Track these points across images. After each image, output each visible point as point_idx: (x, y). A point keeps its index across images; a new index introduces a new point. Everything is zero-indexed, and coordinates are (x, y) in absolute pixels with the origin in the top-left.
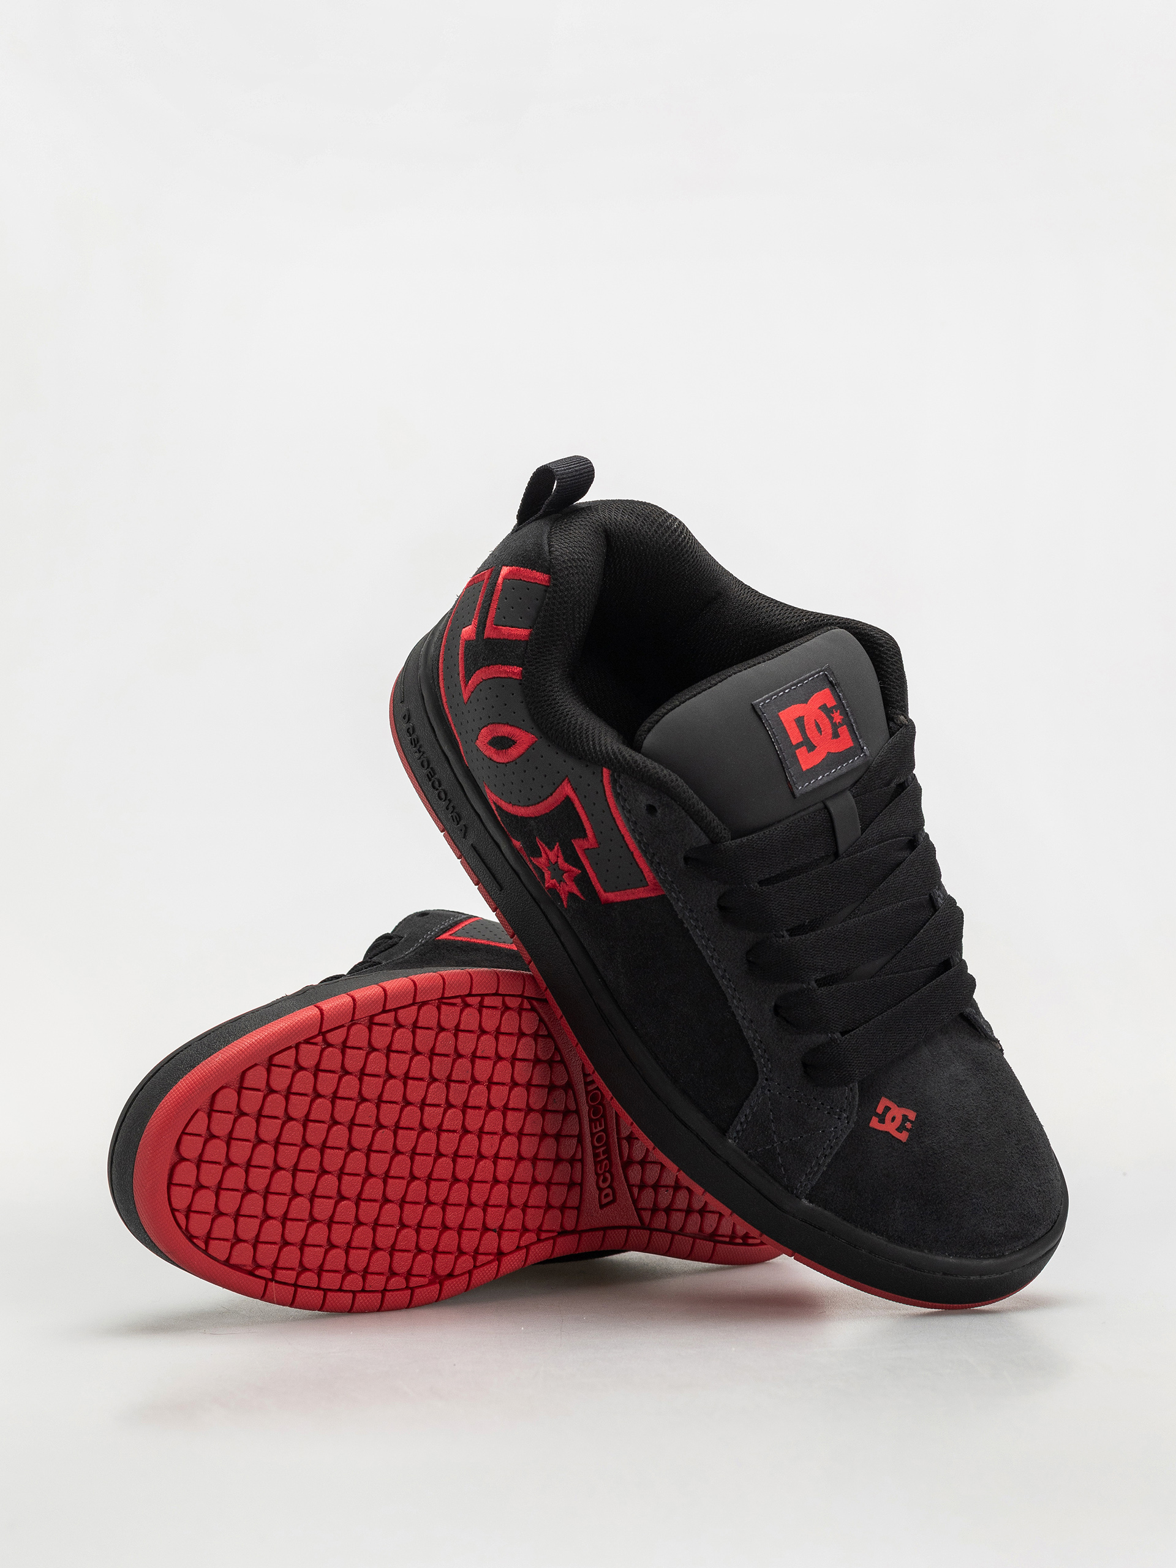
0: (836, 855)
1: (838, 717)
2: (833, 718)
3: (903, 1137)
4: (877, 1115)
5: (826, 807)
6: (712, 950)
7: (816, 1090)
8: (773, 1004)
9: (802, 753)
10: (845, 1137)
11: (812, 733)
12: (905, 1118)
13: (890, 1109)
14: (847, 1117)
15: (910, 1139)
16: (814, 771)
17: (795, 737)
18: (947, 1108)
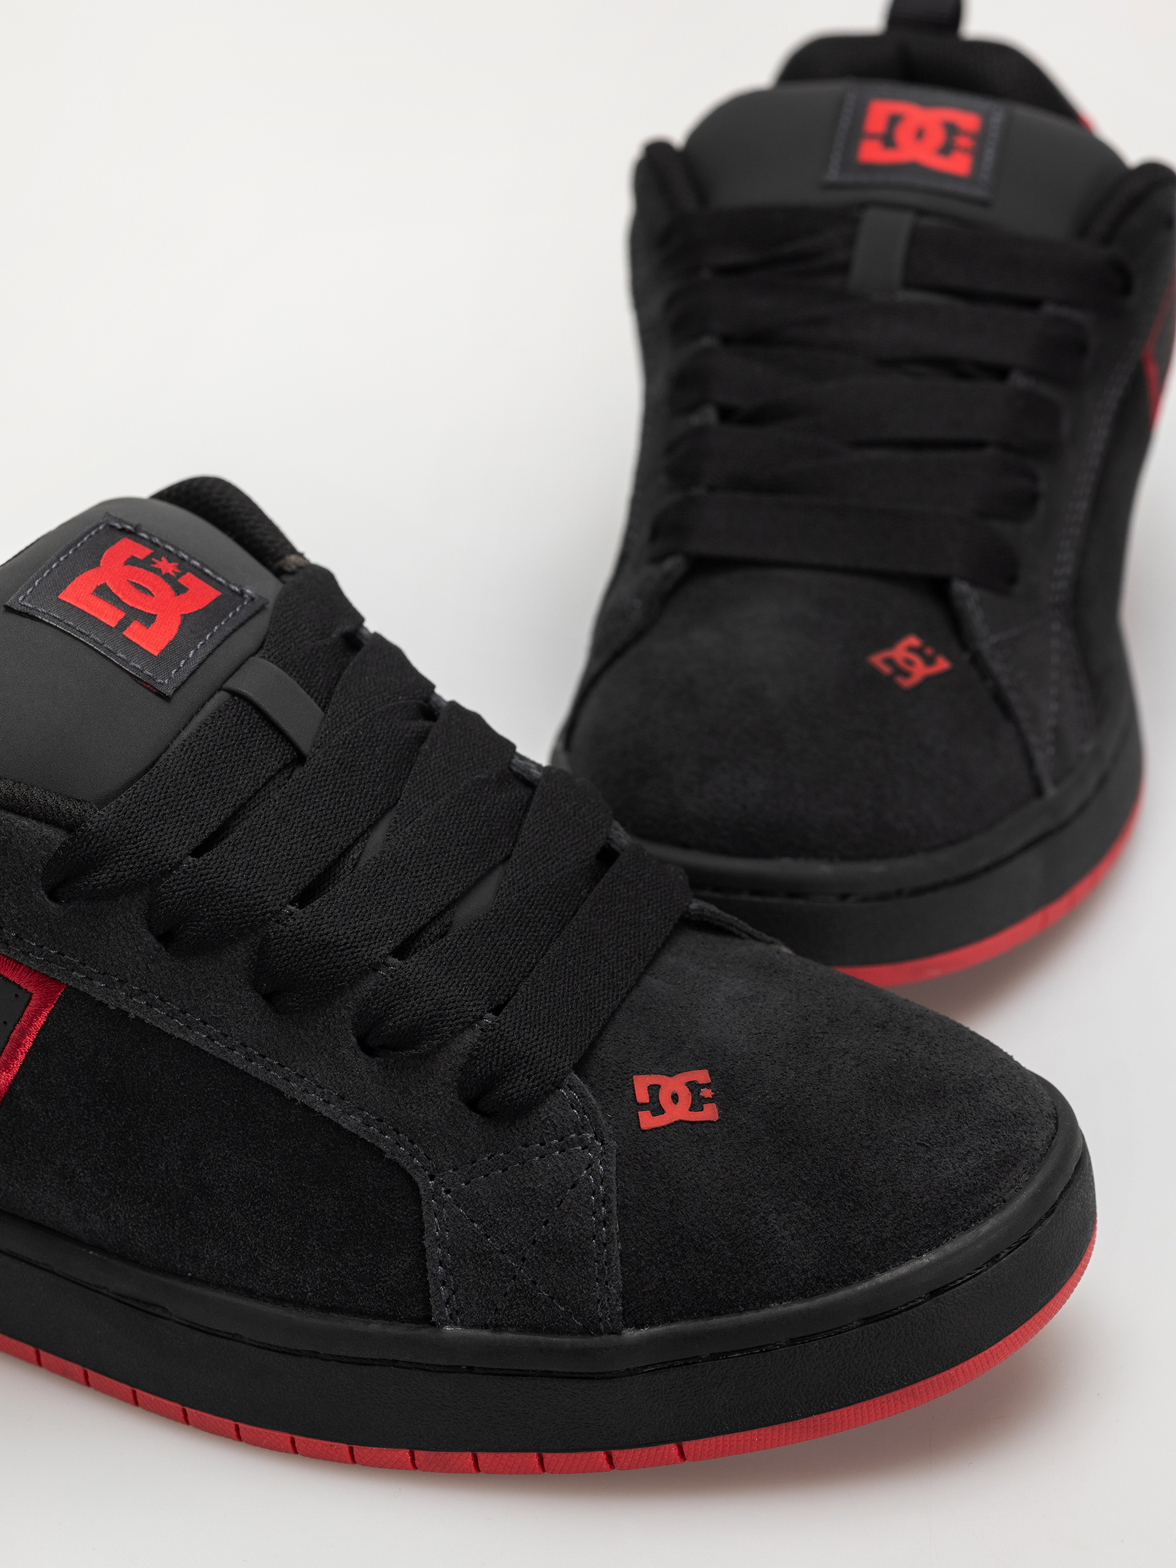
0: (300, 759)
1: (167, 566)
2: (160, 570)
3: (710, 1112)
4: (643, 1106)
5: (233, 693)
6: (201, 1025)
7: (517, 1129)
8: (354, 1039)
9: (135, 632)
10: (613, 1169)
11: (134, 599)
12: (693, 1086)
13: (659, 1086)
14: (596, 1136)
15: (723, 1109)
16: (174, 650)
17: (110, 616)
18: (755, 1039)
